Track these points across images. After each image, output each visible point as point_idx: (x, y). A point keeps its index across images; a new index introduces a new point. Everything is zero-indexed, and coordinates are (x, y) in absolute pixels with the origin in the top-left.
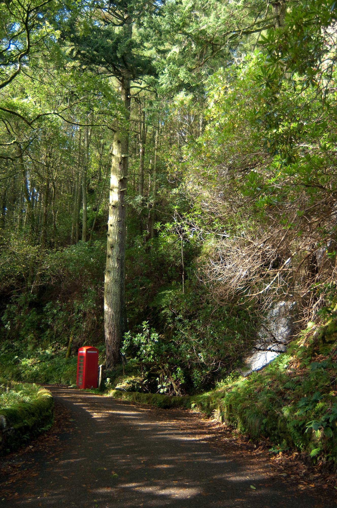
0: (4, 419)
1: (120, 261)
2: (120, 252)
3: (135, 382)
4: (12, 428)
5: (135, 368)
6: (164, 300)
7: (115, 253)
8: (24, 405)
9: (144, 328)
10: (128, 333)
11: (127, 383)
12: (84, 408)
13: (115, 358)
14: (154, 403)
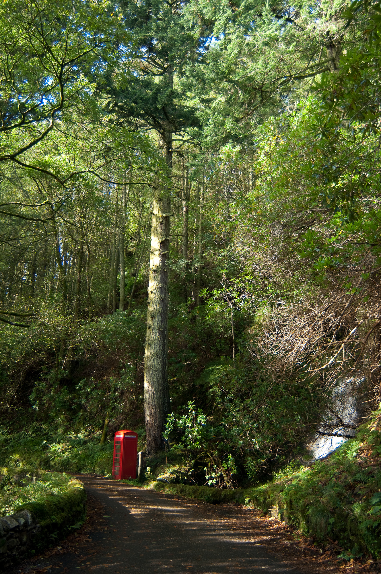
0: (29, 515)
1: (162, 332)
2: (162, 322)
3: (180, 472)
4: (38, 525)
5: (179, 455)
6: (212, 377)
7: (156, 324)
8: (52, 498)
9: (190, 409)
10: (171, 415)
11: (171, 473)
12: (120, 502)
13: (156, 444)
14: (201, 497)
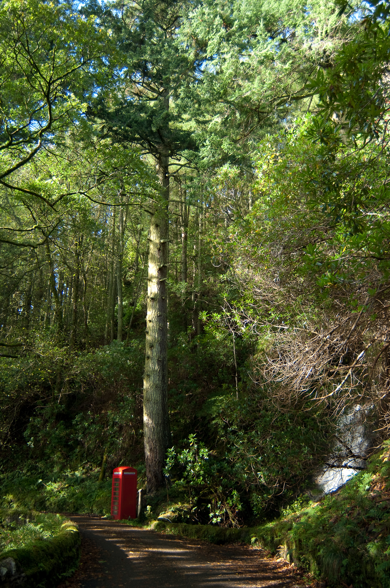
0: (13, 563)
1: (161, 362)
2: (161, 352)
3: (182, 510)
4: (23, 575)
5: (181, 492)
6: (214, 408)
7: (155, 354)
8: (40, 543)
9: (191, 442)
10: (172, 449)
11: (172, 511)
12: (118, 545)
13: (157, 480)
14: (204, 537)
